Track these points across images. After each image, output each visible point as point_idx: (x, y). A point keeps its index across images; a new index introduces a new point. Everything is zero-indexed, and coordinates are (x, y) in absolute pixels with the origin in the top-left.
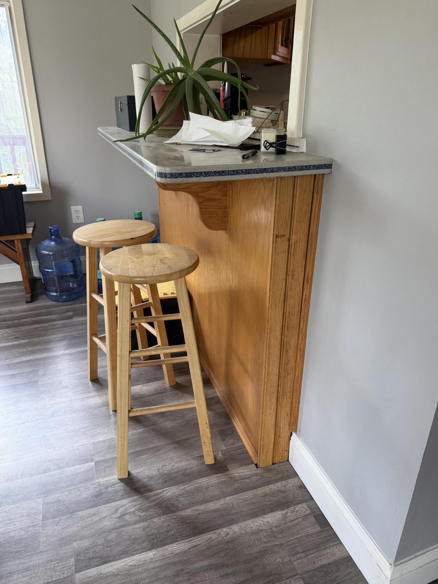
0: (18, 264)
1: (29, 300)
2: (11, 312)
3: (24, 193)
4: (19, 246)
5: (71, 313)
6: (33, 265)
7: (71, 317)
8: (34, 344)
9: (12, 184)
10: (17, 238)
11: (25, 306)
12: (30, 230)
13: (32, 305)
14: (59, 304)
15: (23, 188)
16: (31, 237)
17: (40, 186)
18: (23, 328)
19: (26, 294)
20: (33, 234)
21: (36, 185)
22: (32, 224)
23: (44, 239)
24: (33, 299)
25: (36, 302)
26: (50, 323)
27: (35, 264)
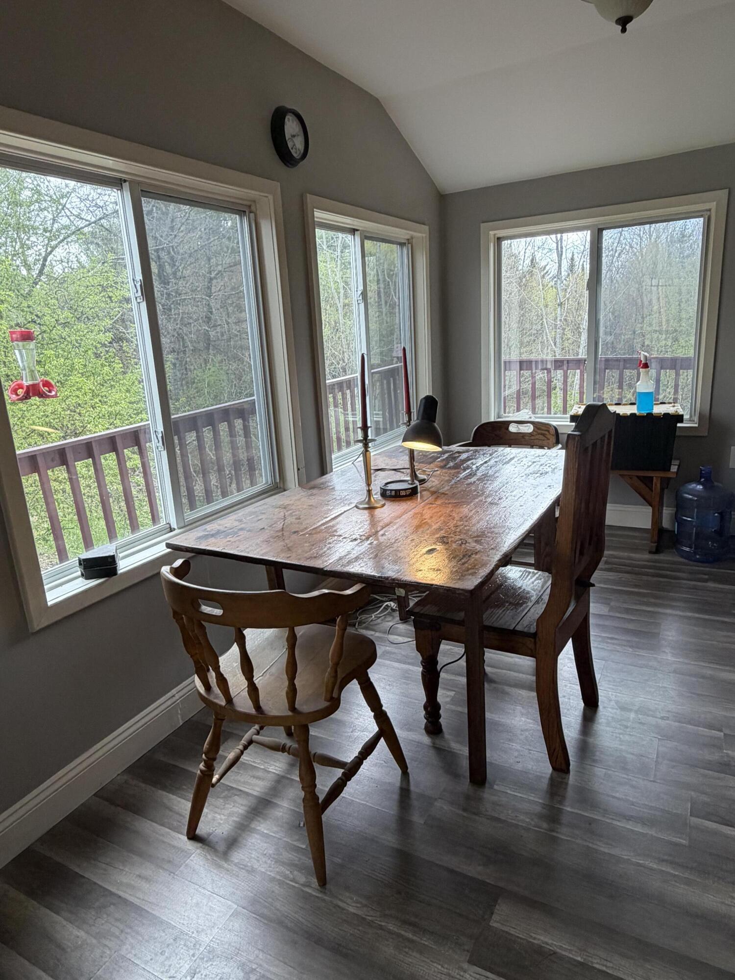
0: (651, 506)
1: (654, 550)
2: (630, 558)
3: (679, 425)
4: (657, 484)
5: (706, 577)
6: (664, 511)
7: (706, 581)
8: (656, 597)
9: (668, 414)
10: (656, 476)
11: (647, 556)
12: (674, 469)
13: (656, 557)
14: (691, 563)
15: (679, 418)
16: (674, 476)
17: (696, 419)
18: (645, 578)
19: (652, 542)
20: (677, 473)
21: (691, 416)
22: (677, 462)
23: (691, 481)
24: (657, 551)
25: (661, 555)
26: (678, 581)
27: (667, 512)
